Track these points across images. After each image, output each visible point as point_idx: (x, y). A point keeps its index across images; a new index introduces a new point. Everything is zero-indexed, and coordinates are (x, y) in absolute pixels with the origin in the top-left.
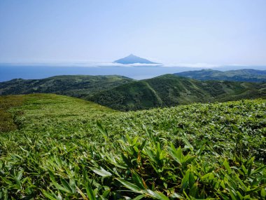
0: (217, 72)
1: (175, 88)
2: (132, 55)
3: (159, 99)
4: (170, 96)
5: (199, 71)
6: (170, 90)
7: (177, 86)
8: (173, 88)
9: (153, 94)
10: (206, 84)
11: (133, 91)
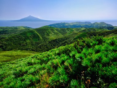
0: (67, 23)
1: (48, 32)
2: (30, 16)
3: (41, 37)
4: (45, 36)
5: (60, 23)
6: (46, 33)
7: (48, 31)
8: (47, 32)
9: (38, 35)
10: (60, 30)
11: (29, 35)
